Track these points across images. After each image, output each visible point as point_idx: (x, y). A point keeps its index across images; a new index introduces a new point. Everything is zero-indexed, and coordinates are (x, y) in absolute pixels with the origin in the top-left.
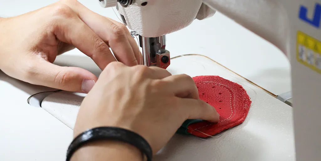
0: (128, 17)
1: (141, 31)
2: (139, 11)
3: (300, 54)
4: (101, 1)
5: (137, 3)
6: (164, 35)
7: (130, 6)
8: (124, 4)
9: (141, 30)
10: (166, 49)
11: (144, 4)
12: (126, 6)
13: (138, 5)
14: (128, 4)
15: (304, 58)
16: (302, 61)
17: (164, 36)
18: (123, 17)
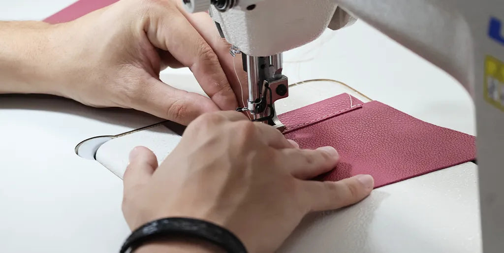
0: (227, 26)
1: (245, 48)
2: (244, 18)
3: (490, 90)
4: (187, 4)
5: (240, 6)
6: (279, 52)
7: (231, 10)
8: (222, 7)
9: (246, 45)
10: (282, 74)
11: (251, 7)
12: (223, 11)
13: (242, 10)
14: (226, 8)
15: (496, 96)
16: (492, 101)
17: (280, 55)
18: (218, 25)
